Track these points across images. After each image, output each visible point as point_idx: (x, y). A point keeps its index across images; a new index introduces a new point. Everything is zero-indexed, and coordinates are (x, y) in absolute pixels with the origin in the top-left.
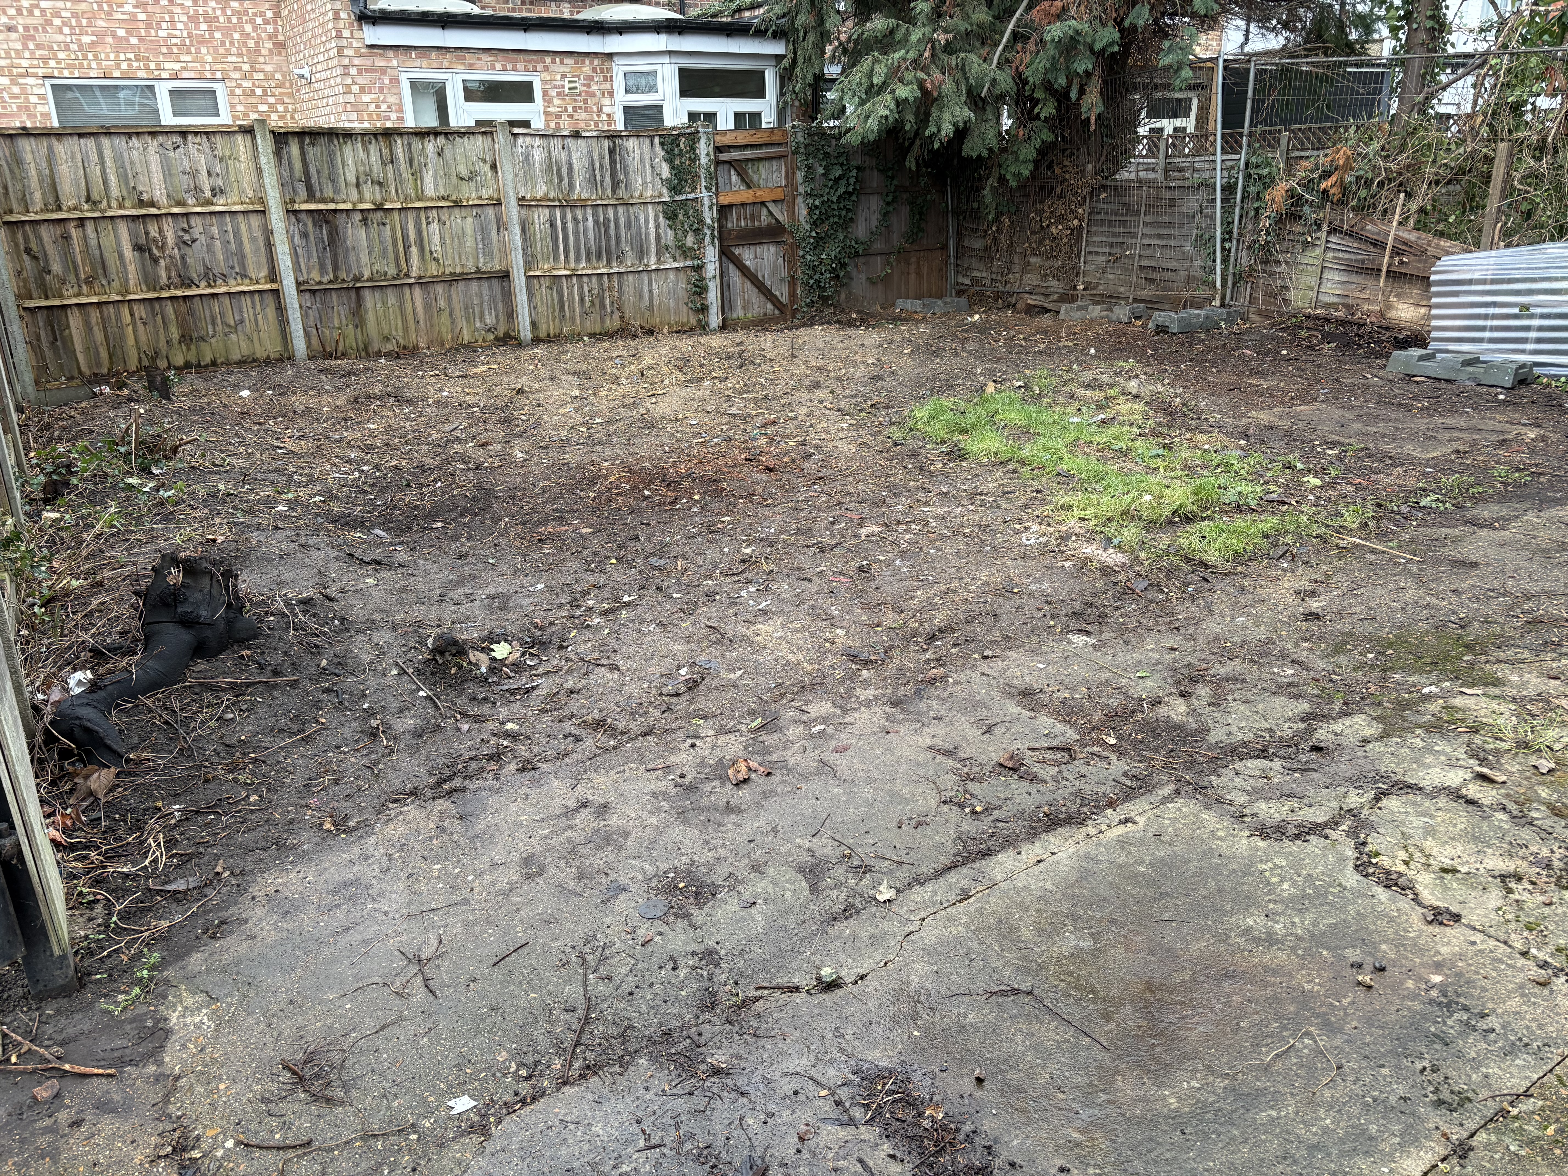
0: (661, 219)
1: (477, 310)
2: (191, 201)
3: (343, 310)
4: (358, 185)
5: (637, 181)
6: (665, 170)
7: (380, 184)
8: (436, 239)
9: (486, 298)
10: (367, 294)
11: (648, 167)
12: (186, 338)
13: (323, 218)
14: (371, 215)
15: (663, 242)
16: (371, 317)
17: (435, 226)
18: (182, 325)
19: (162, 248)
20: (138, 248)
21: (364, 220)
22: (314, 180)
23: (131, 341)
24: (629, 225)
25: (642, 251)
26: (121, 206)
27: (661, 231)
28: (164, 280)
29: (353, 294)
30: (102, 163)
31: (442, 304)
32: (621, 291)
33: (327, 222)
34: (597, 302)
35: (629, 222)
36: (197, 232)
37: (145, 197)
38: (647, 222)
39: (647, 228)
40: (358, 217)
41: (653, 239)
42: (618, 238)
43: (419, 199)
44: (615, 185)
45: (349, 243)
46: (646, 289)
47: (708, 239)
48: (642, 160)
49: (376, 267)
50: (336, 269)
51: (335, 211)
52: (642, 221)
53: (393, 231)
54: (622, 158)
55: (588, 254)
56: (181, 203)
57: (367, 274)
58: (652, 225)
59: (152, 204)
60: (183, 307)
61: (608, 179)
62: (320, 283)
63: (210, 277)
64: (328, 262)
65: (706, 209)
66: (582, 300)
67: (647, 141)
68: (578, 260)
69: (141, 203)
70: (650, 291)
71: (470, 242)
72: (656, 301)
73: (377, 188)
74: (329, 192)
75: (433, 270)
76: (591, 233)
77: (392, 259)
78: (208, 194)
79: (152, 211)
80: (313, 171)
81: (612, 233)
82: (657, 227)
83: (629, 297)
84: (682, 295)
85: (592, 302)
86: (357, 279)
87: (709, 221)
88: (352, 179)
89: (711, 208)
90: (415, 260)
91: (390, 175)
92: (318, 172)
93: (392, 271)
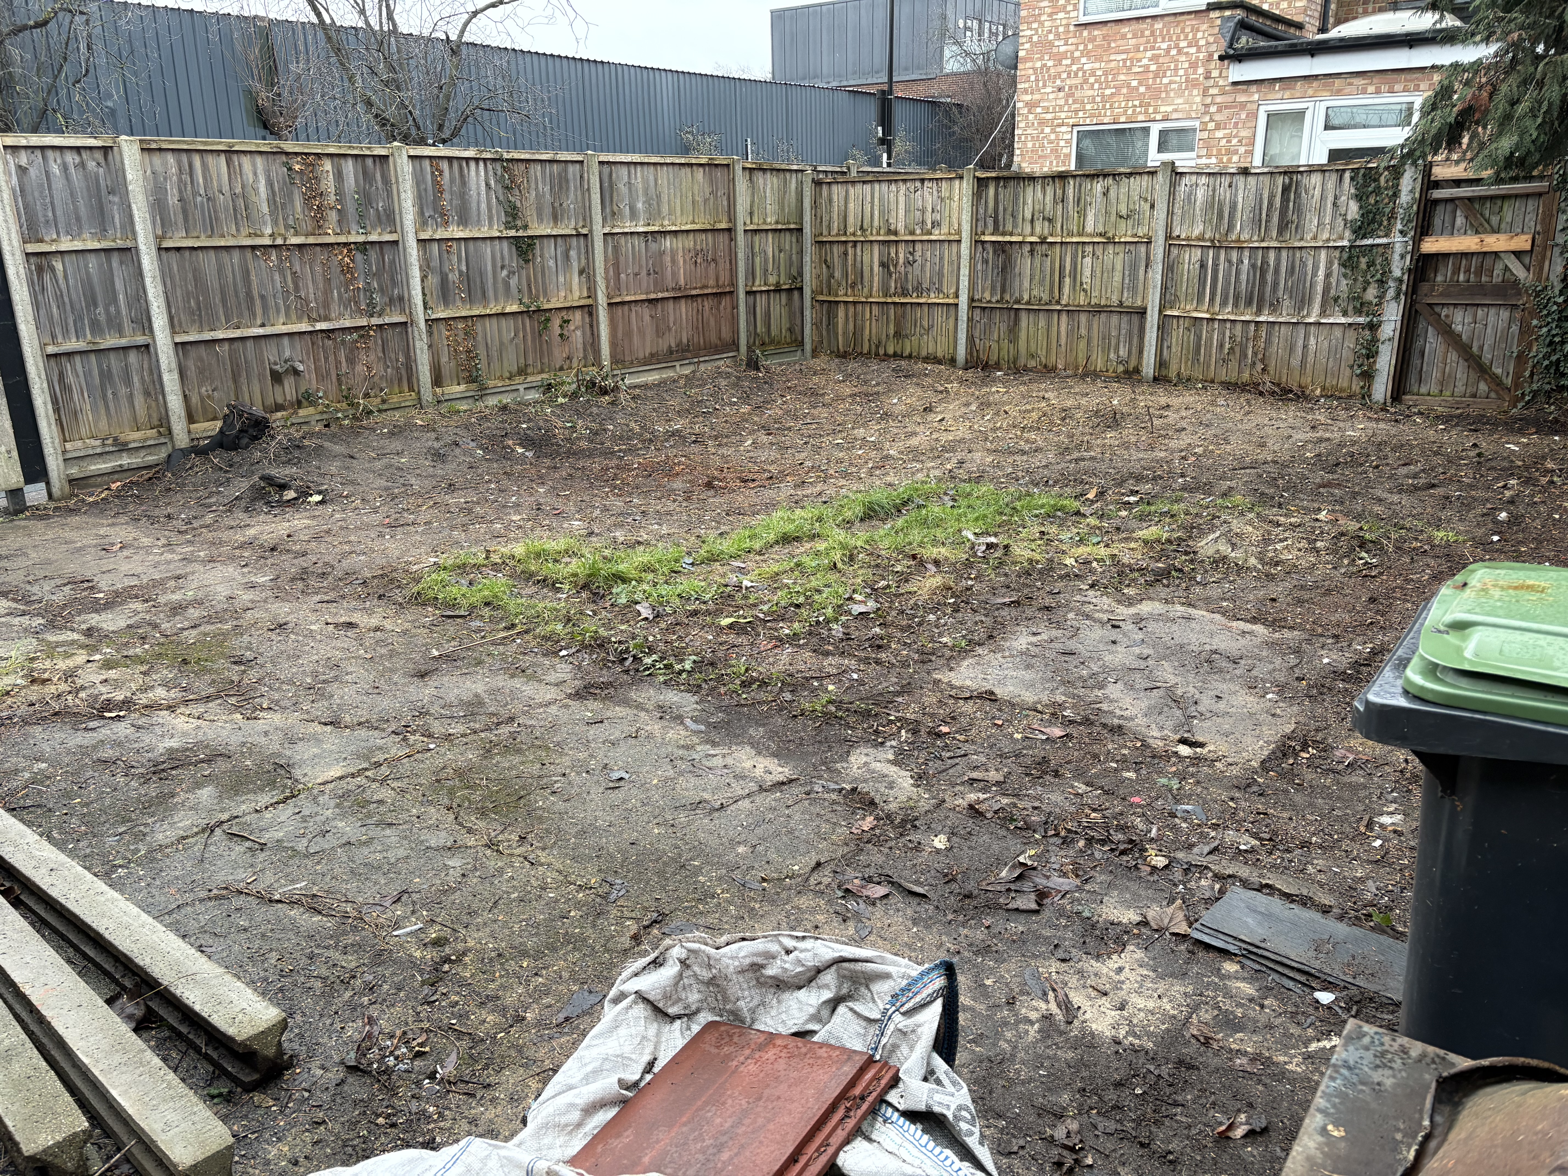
0: (1336, 265)
1: (1113, 342)
2: (918, 231)
3: (1004, 327)
4: (1032, 221)
5: (1311, 222)
6: (1353, 210)
7: (1050, 220)
8: (1087, 272)
9: (1123, 332)
10: (1023, 316)
11: (1329, 205)
12: (898, 334)
13: (1001, 248)
14: (1038, 248)
15: (1333, 292)
16: (1023, 335)
17: (1088, 260)
18: (897, 324)
19: (895, 266)
20: (882, 265)
21: (1032, 252)
22: (1000, 217)
23: (867, 332)
24: (1291, 271)
25: (1302, 301)
26: (878, 234)
27: (1333, 281)
28: (892, 290)
29: (1012, 313)
30: (872, 202)
31: (1083, 331)
32: (1268, 341)
33: (1004, 251)
34: (1237, 349)
35: (1293, 267)
36: (918, 254)
37: (892, 227)
38: (1316, 268)
39: (1315, 274)
40: (1027, 248)
41: (1319, 289)
42: (1276, 284)
43: (1080, 235)
44: (1283, 227)
45: (1017, 270)
46: (1300, 343)
47: (1391, 293)
48: (1323, 197)
49: (1035, 292)
50: (1003, 291)
51: (1011, 243)
52: (1310, 267)
53: (1053, 263)
54: (1298, 195)
55: (1237, 298)
56: (912, 233)
57: (1026, 297)
58: (1321, 273)
59: (896, 233)
60: (900, 310)
61: (1275, 219)
62: (989, 302)
63: (919, 290)
64: (999, 285)
65: (1396, 257)
66: (1221, 346)
67: (1334, 177)
68: (1224, 303)
69: (889, 232)
70: (1305, 347)
71: (1118, 277)
72: (1310, 358)
73: (1046, 223)
74: (1009, 227)
75: (1082, 300)
76: (1244, 277)
77: (1047, 288)
78: (929, 226)
79: (893, 238)
80: (1001, 208)
81: (1269, 278)
82: (1328, 276)
83: (1277, 349)
84: (1347, 355)
85: (1231, 349)
86: (1018, 302)
87: (1397, 273)
88: (1028, 216)
89: (1402, 257)
90: (1066, 290)
91: (1059, 213)
92: (1005, 210)
93: (1045, 297)
